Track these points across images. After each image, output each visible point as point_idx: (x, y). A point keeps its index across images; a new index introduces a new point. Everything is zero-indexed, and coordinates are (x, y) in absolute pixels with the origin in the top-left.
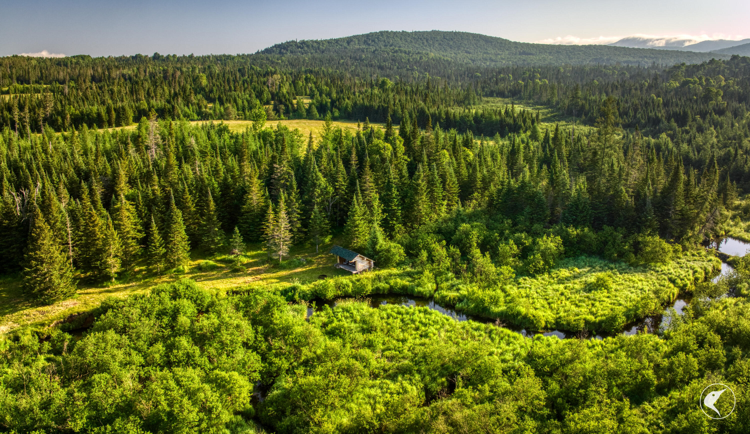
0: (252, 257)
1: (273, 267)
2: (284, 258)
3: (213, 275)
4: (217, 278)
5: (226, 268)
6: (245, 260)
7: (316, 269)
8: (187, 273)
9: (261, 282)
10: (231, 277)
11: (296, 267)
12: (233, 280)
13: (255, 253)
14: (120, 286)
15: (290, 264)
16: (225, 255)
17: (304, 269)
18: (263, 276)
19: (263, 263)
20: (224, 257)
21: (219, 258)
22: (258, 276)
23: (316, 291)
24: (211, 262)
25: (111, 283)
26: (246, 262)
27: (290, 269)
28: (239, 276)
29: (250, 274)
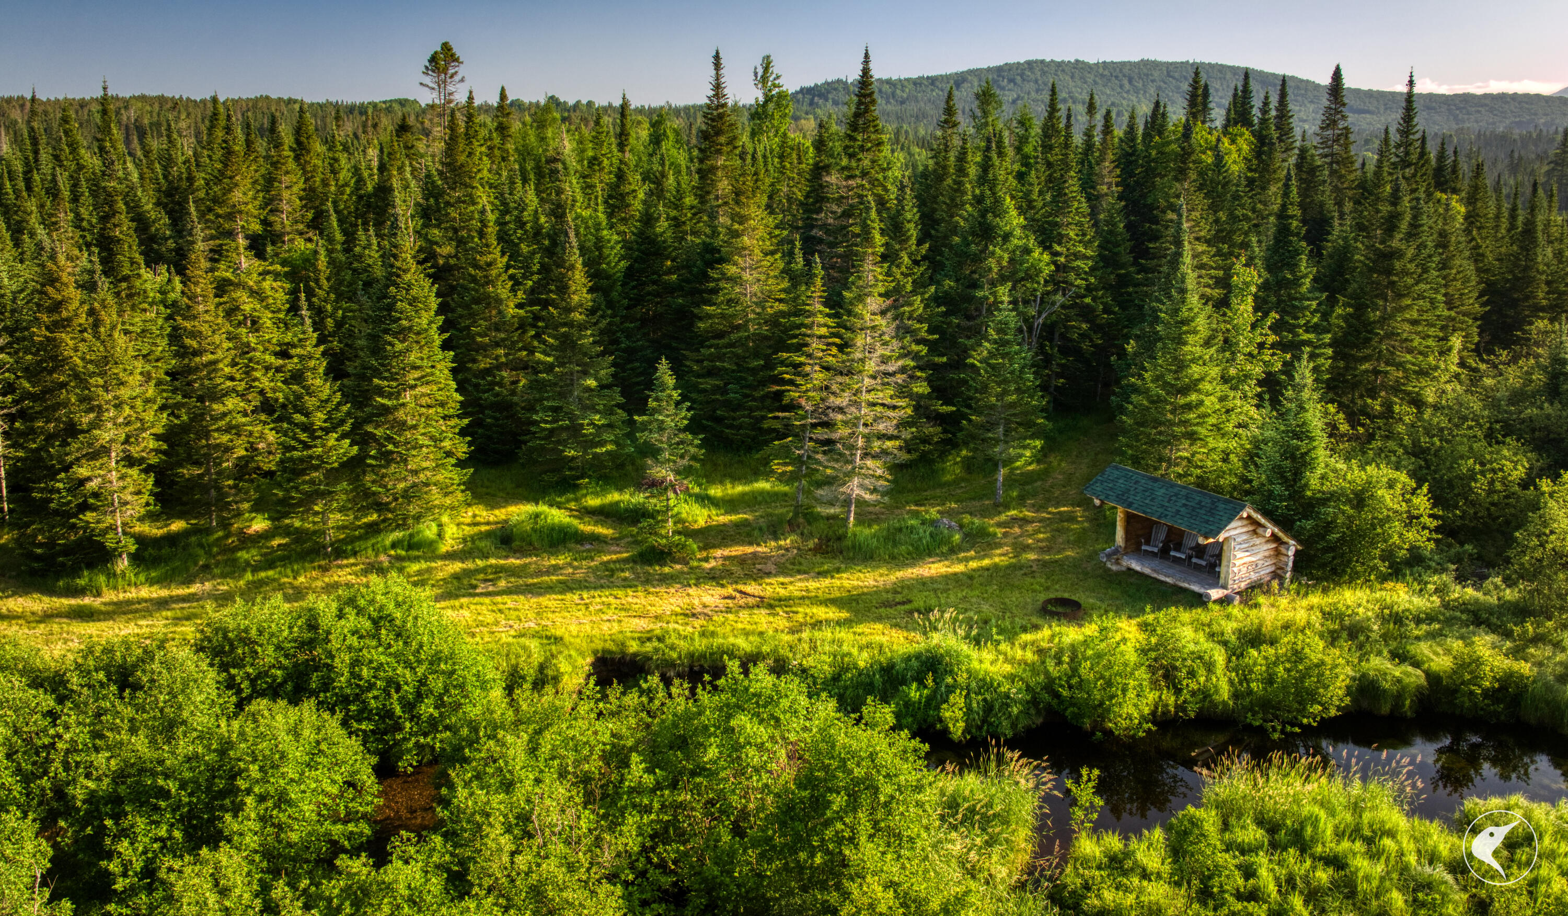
0: (730, 505)
1: (817, 550)
2: (866, 516)
3: (556, 569)
4: (567, 587)
5: (616, 540)
6: (700, 516)
7: (1012, 568)
8: (450, 556)
9: (762, 618)
10: (626, 584)
11: (920, 553)
12: (637, 599)
13: (740, 489)
14: (145, 592)
15: (892, 537)
16: (620, 490)
17: (959, 568)
18: (772, 587)
19: (774, 530)
20: (614, 497)
21: (593, 502)
22: (751, 588)
23: (1050, 686)
24: (557, 516)
25: (111, 575)
26: (701, 523)
27: (896, 561)
28: (666, 580)
29: (714, 577)
